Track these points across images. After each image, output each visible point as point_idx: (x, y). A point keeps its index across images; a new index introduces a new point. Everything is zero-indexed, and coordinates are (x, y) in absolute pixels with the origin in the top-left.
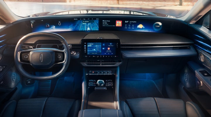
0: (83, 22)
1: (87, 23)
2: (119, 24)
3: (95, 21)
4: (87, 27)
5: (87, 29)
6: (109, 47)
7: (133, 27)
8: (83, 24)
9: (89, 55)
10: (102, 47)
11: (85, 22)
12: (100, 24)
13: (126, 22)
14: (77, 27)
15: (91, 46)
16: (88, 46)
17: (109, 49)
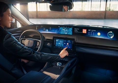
0: (63, 29)
1: (66, 29)
2: (85, 31)
3: (70, 28)
4: (65, 32)
5: (65, 33)
6: (68, 43)
7: (94, 34)
8: (63, 30)
9: (56, 47)
10: (64, 42)
11: (64, 29)
12: (73, 30)
13: (89, 30)
14: (59, 31)
15: (58, 41)
16: (56, 41)
17: (68, 44)
